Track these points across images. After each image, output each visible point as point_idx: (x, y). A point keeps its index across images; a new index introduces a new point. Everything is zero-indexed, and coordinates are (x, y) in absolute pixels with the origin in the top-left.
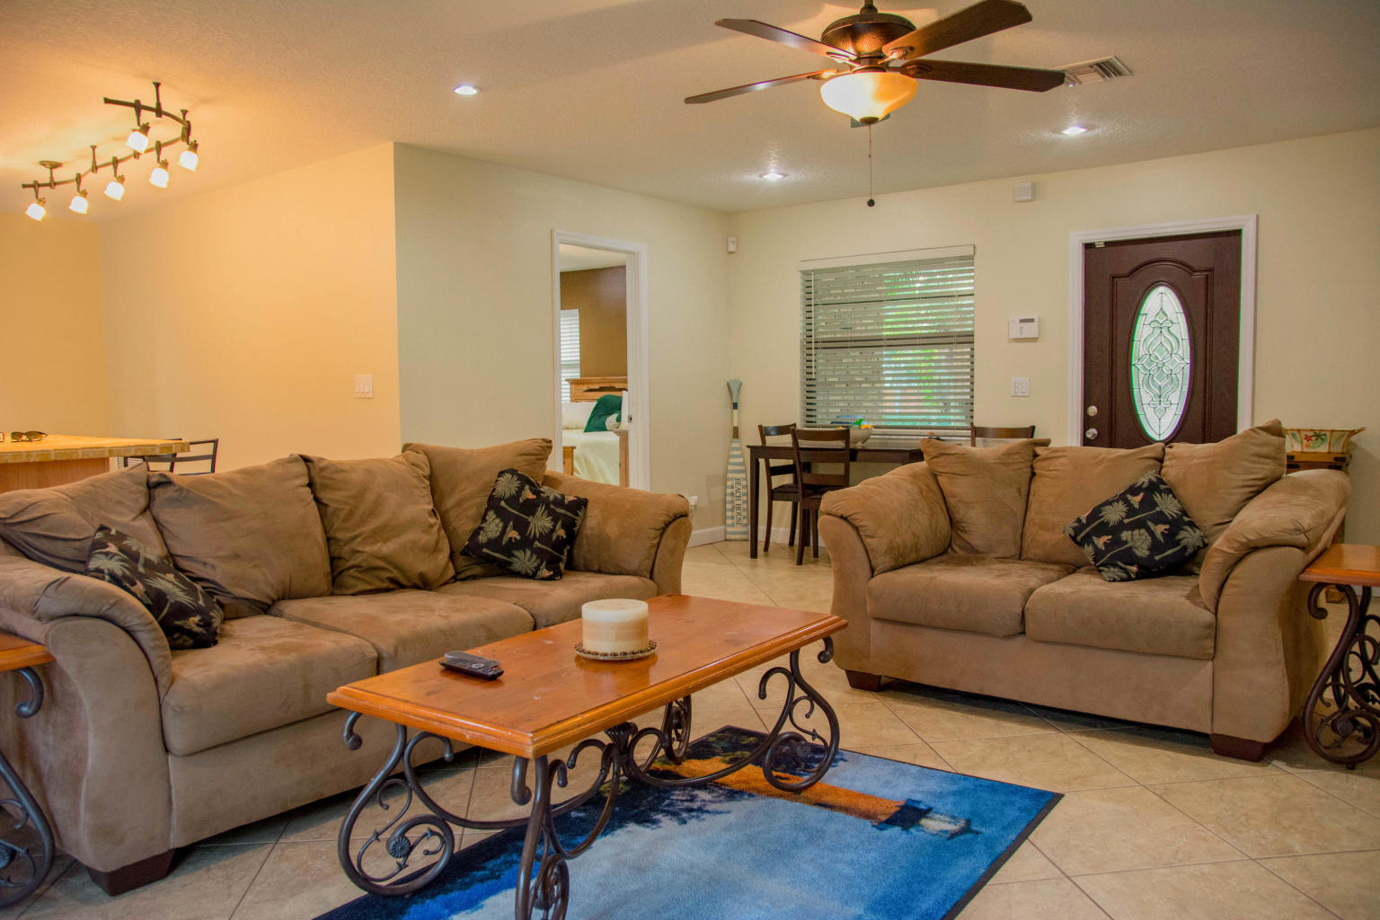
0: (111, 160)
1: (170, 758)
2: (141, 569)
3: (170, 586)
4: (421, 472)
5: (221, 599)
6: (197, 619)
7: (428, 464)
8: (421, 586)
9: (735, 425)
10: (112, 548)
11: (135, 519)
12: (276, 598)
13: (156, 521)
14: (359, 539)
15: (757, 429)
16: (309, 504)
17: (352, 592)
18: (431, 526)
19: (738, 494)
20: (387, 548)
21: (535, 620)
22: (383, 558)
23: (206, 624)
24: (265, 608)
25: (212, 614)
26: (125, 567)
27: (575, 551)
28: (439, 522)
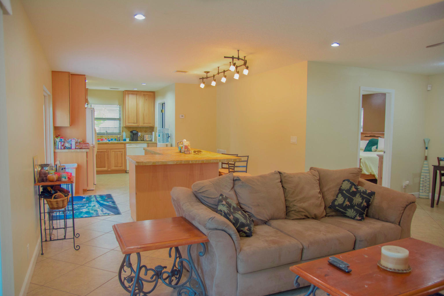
0: (223, 71)
1: (238, 274)
2: (232, 210)
3: (240, 216)
4: (316, 178)
5: (253, 219)
6: (247, 228)
7: (318, 175)
8: (315, 218)
9: (426, 155)
10: (224, 203)
11: (230, 191)
12: (269, 219)
13: (235, 191)
14: (296, 201)
15: (437, 159)
16: (281, 188)
17: (292, 218)
18: (319, 197)
19: (425, 181)
20: (305, 205)
21: (356, 239)
22: (303, 208)
23: (250, 230)
24: (265, 223)
25: (251, 226)
26: (228, 210)
27: (369, 211)
28: (322, 196)
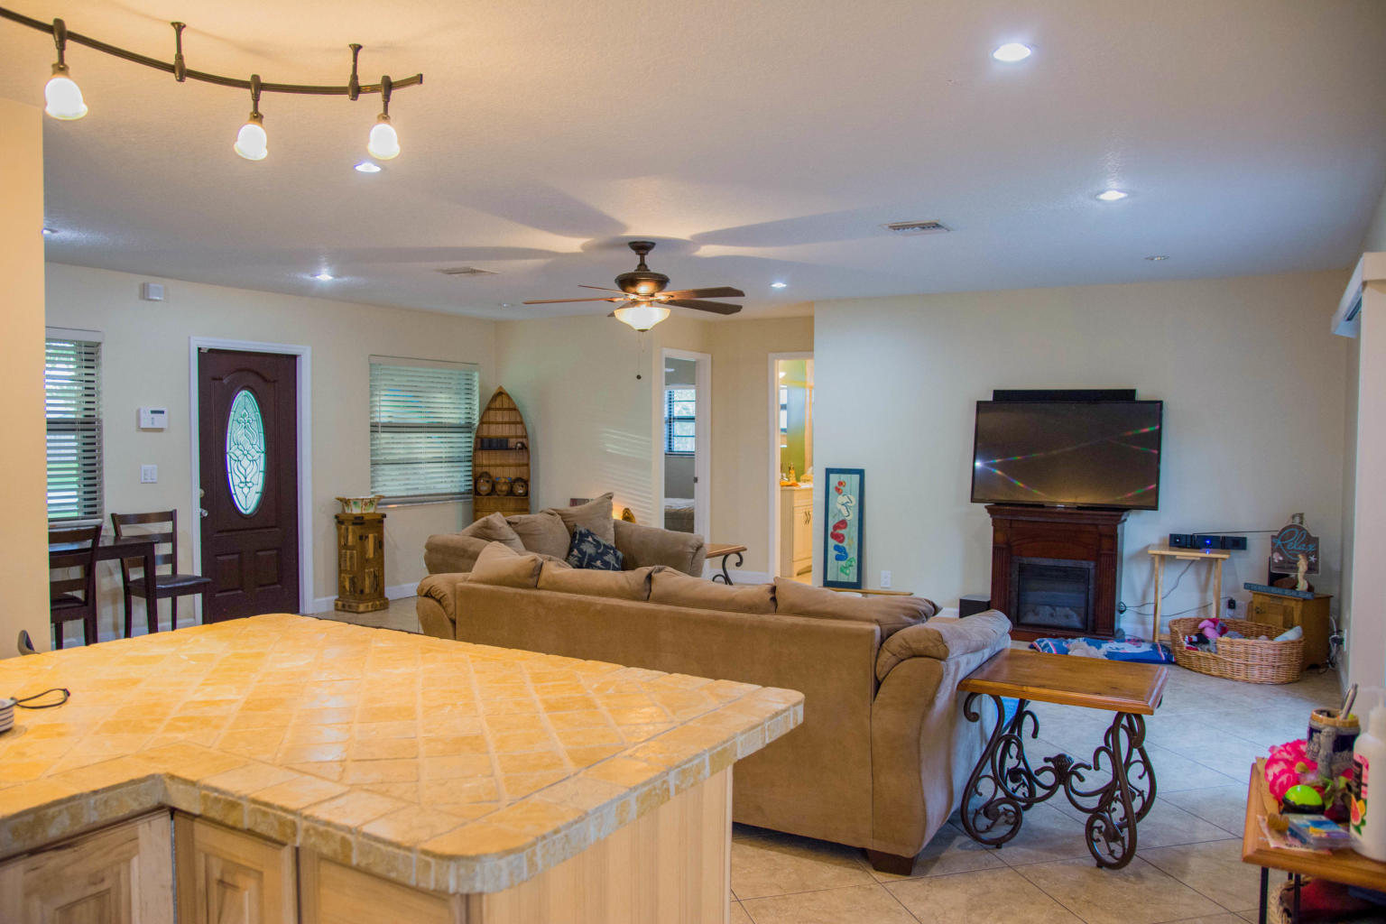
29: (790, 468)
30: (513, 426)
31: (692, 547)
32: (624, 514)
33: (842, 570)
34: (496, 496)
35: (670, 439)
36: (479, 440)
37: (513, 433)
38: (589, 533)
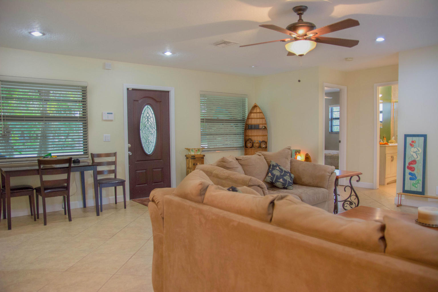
29: (384, 137)
30: (261, 119)
31: (329, 172)
32: (306, 156)
33: (414, 185)
34: (254, 148)
35: (331, 127)
36: (247, 125)
37: (261, 122)
38: (277, 165)
